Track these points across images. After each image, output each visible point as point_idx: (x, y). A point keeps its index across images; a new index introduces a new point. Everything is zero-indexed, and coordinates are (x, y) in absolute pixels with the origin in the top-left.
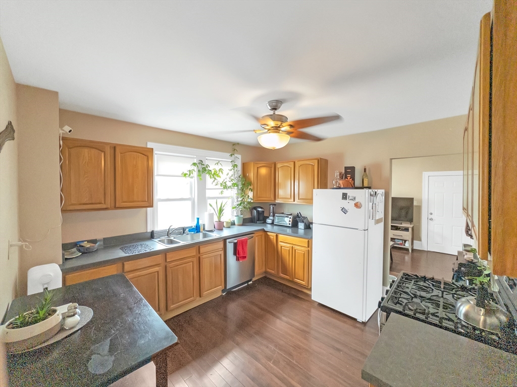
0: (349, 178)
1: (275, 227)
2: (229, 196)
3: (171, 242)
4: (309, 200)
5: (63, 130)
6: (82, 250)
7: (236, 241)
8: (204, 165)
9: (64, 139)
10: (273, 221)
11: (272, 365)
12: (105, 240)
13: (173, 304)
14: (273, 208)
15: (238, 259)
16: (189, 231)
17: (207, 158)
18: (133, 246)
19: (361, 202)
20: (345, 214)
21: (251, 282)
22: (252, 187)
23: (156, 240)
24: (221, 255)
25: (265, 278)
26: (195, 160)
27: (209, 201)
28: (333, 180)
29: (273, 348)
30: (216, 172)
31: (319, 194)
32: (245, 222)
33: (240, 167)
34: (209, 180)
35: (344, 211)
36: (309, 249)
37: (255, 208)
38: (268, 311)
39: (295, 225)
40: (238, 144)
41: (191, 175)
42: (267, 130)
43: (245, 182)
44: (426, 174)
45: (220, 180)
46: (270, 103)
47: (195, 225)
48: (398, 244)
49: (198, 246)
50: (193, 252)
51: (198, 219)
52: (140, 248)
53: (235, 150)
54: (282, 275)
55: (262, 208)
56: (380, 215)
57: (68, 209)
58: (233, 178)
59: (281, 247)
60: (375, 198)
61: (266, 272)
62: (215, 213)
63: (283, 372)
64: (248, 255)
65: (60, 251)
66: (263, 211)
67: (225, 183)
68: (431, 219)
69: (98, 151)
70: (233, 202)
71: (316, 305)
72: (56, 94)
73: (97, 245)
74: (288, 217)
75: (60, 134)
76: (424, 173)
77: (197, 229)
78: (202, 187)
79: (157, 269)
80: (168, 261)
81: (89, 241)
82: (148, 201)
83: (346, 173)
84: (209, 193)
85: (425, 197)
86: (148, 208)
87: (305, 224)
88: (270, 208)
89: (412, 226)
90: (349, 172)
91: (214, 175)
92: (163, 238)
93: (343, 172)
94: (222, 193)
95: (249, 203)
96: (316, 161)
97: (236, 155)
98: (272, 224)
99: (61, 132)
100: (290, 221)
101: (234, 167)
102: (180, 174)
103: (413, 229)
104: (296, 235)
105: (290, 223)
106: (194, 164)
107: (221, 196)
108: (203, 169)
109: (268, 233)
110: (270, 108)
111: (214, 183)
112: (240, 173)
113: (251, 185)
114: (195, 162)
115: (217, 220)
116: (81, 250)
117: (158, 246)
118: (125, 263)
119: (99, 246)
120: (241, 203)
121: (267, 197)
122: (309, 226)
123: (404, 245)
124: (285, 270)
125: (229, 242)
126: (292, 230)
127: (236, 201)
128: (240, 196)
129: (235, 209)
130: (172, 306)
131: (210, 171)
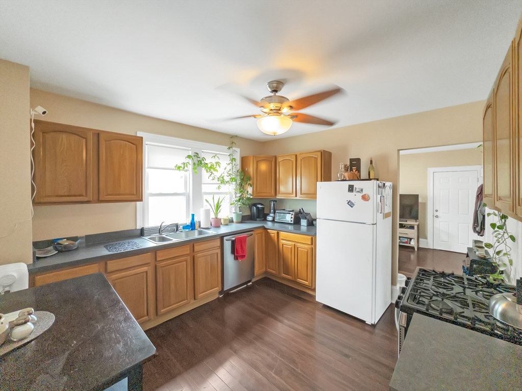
0: (354, 170)
1: (276, 224)
2: (227, 191)
3: (163, 239)
4: (313, 195)
5: (35, 111)
6: (60, 249)
7: (234, 239)
8: (199, 158)
9: (36, 122)
10: (274, 218)
11: (273, 375)
12: (88, 238)
13: (164, 308)
14: (274, 204)
15: (236, 258)
16: (184, 228)
17: (203, 150)
18: (119, 243)
19: (369, 195)
20: (352, 207)
21: (251, 283)
22: (251, 183)
23: (146, 238)
24: (217, 253)
25: (265, 278)
26: (190, 152)
27: (205, 197)
28: (338, 173)
29: (275, 355)
30: (212, 165)
31: (323, 188)
32: (244, 219)
33: (238, 161)
34: (205, 174)
35: (351, 204)
36: (313, 246)
37: (255, 205)
38: (269, 313)
39: (297, 221)
40: (236, 136)
41: (186, 168)
42: (267, 115)
43: (244, 177)
44: (431, 170)
45: (217, 174)
46: (270, 83)
47: (190, 222)
48: (404, 243)
49: (192, 244)
50: (187, 250)
51: (193, 215)
52: (126, 246)
53: (233, 143)
54: (284, 275)
55: (262, 204)
56: (388, 209)
57: (42, 201)
58: (231, 172)
59: (283, 245)
60: (383, 190)
61: (266, 272)
62: (211, 210)
63: (286, 382)
64: (247, 253)
65: (30, 249)
66: (263, 208)
67: (223, 177)
68: (437, 217)
69: (79, 137)
70: (231, 198)
71: (321, 306)
72: (26, 68)
73: (77, 242)
74: (290, 213)
75: (31, 116)
76: (429, 168)
77: (192, 226)
78: (197, 182)
79: (145, 269)
80: (158, 259)
81: (68, 239)
82: (136, 195)
83: (352, 165)
84: (205, 188)
85: (430, 193)
86: (137, 202)
87: (308, 221)
88: (270, 205)
89: (417, 223)
90: (355, 164)
91: (210, 169)
92: (153, 236)
93: (348, 164)
94: (219, 188)
95: (248, 199)
96: (319, 154)
97: (234, 148)
98: (273, 221)
99: (33, 113)
100: (292, 218)
101: (232, 161)
102: (173, 167)
103: (418, 226)
104: (298, 232)
105: (292, 219)
106: (189, 157)
107: (218, 191)
108: (198, 162)
109: (268, 230)
110: (270, 90)
111: (211, 178)
112: (239, 167)
113: (250, 180)
114: (190, 154)
115: (214, 217)
116: (57, 247)
117: (148, 243)
118: (108, 262)
119: (80, 243)
120: (240, 199)
121: (267, 193)
122: (312, 222)
123: (410, 244)
124: (287, 270)
125: (227, 240)
126: (294, 227)
127: (234, 196)
128: (238, 192)
129: (233, 206)
130: (162, 311)
131: (206, 164)
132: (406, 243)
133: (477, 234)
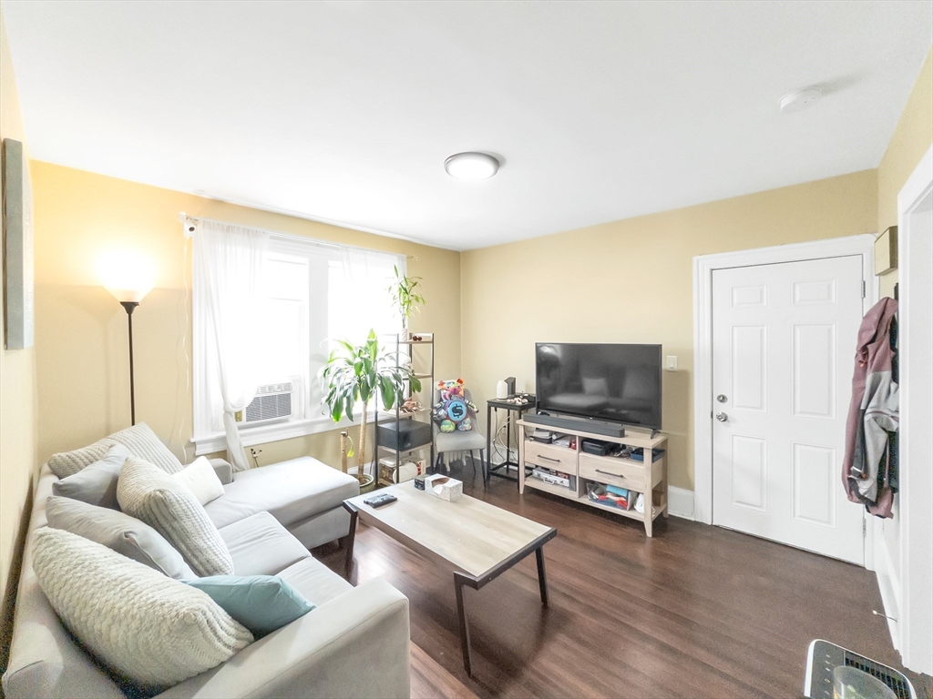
44: (702, 263)
48: (614, 505)
85: (701, 342)
123: (632, 508)
132: (623, 505)
133: (862, 506)
